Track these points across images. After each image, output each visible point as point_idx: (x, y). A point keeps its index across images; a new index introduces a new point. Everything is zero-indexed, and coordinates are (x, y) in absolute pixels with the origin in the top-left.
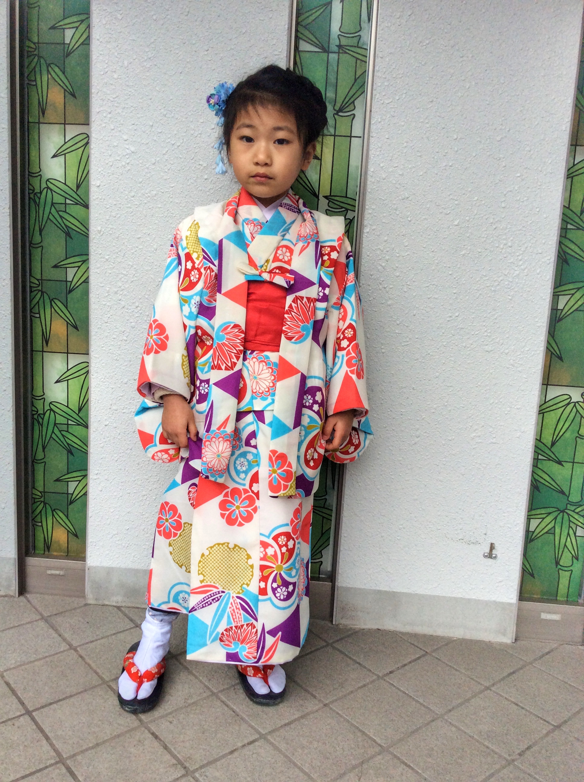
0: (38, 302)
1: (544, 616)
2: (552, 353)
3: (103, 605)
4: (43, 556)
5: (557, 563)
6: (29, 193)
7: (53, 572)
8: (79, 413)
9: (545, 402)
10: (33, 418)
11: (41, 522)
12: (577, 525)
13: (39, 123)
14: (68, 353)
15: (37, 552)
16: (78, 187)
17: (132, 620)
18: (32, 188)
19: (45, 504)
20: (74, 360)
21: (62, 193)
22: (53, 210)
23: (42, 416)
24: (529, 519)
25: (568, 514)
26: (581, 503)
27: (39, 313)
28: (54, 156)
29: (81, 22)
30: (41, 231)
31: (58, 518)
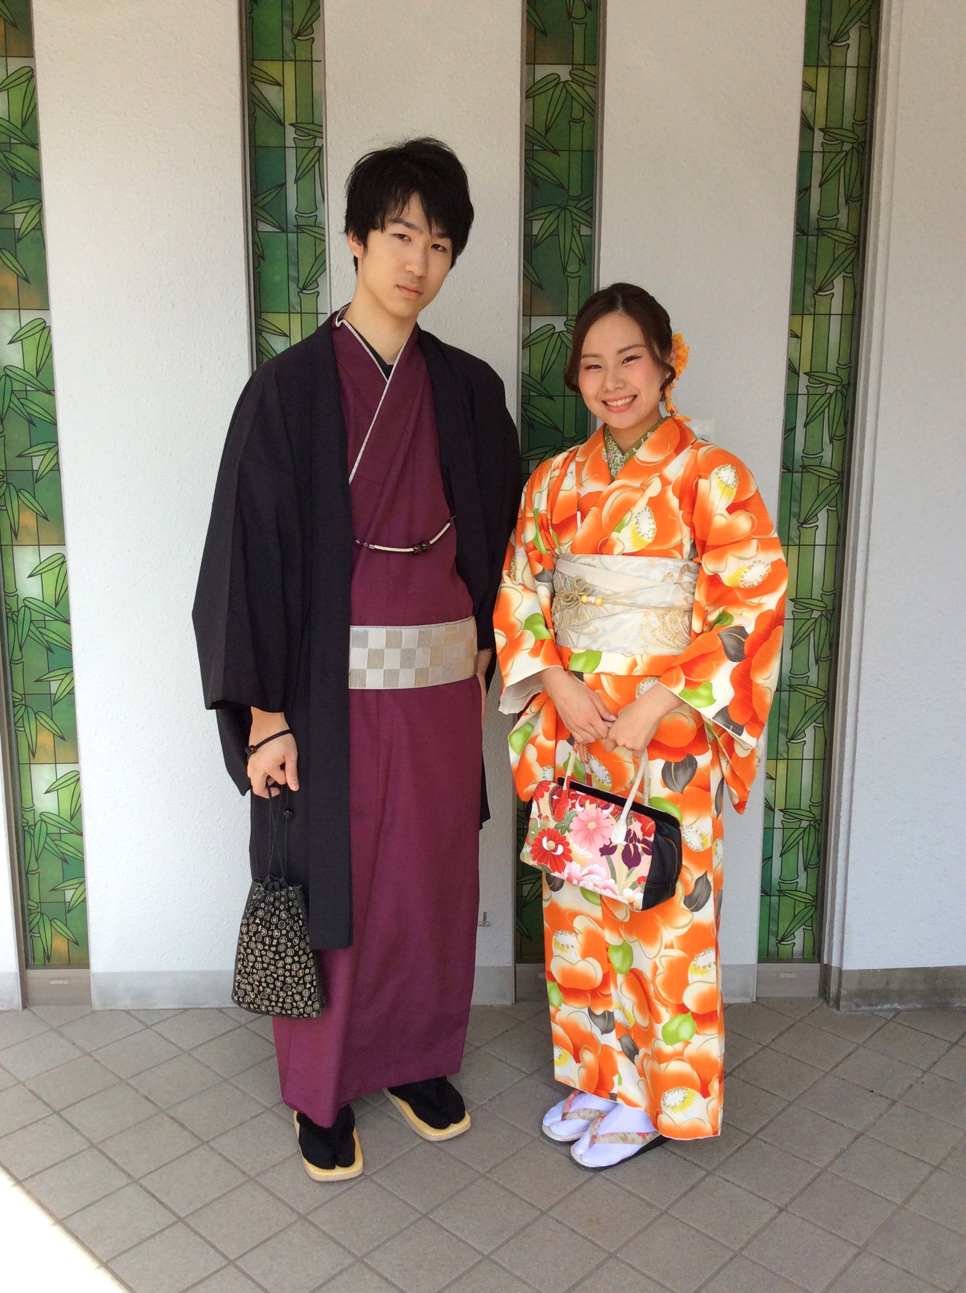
0: (22, 716)
3: (110, 1011)
4: (44, 967)
6: (7, 613)
7: (57, 982)
8: (71, 821)
10: (24, 830)
11: (39, 933)
13: (12, 545)
14: (56, 763)
15: (36, 963)
16: (57, 604)
17: (141, 1022)
18: (9, 608)
19: (42, 914)
20: (63, 769)
21: (42, 611)
22: (33, 628)
23: (33, 827)
27: (24, 727)
28: (30, 576)
29: (50, 449)
30: (21, 648)
31: (57, 927)
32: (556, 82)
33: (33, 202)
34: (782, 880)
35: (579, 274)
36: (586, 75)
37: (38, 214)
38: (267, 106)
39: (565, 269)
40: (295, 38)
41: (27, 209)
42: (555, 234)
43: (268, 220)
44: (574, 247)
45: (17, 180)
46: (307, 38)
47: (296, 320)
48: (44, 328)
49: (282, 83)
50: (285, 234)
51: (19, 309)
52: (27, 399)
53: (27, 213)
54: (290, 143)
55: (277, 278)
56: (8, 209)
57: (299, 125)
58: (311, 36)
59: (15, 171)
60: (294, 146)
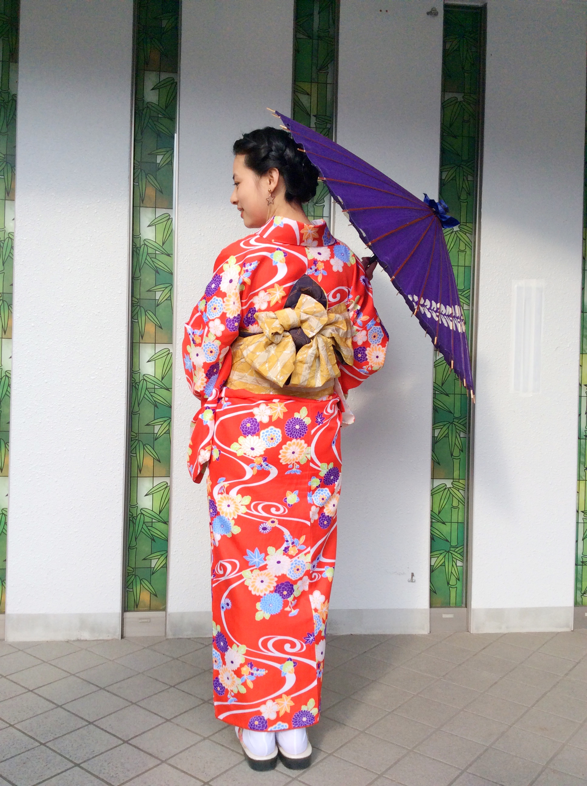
0: (136, 447)
1: (444, 616)
2: (434, 461)
3: (179, 639)
4: (134, 611)
5: (448, 584)
6: (132, 383)
7: (143, 620)
8: (160, 514)
9: (433, 489)
10: (130, 520)
11: (133, 589)
12: (457, 559)
13: (139, 343)
14: (153, 477)
15: (130, 608)
16: (162, 378)
18: (134, 380)
19: (136, 576)
20: (157, 481)
21: (153, 382)
22: (147, 392)
23: (137, 518)
24: (431, 558)
25: (451, 553)
26: (458, 546)
27: (136, 454)
28: (148, 361)
29: (167, 287)
30: (139, 405)
31: (144, 585)
32: (454, 102)
33: (168, 149)
34: (584, 556)
35: (467, 201)
36: (471, 99)
37: (170, 156)
38: (301, 105)
39: (459, 198)
40: (318, 71)
41: (165, 153)
42: (454, 179)
44: (464, 186)
45: (160, 136)
46: (324, 71)
48: (169, 219)
49: (310, 93)
51: (156, 208)
52: (155, 258)
54: (312, 125)
56: (154, 152)
57: (319, 116)
58: (327, 71)
59: (159, 131)
60: (315, 127)
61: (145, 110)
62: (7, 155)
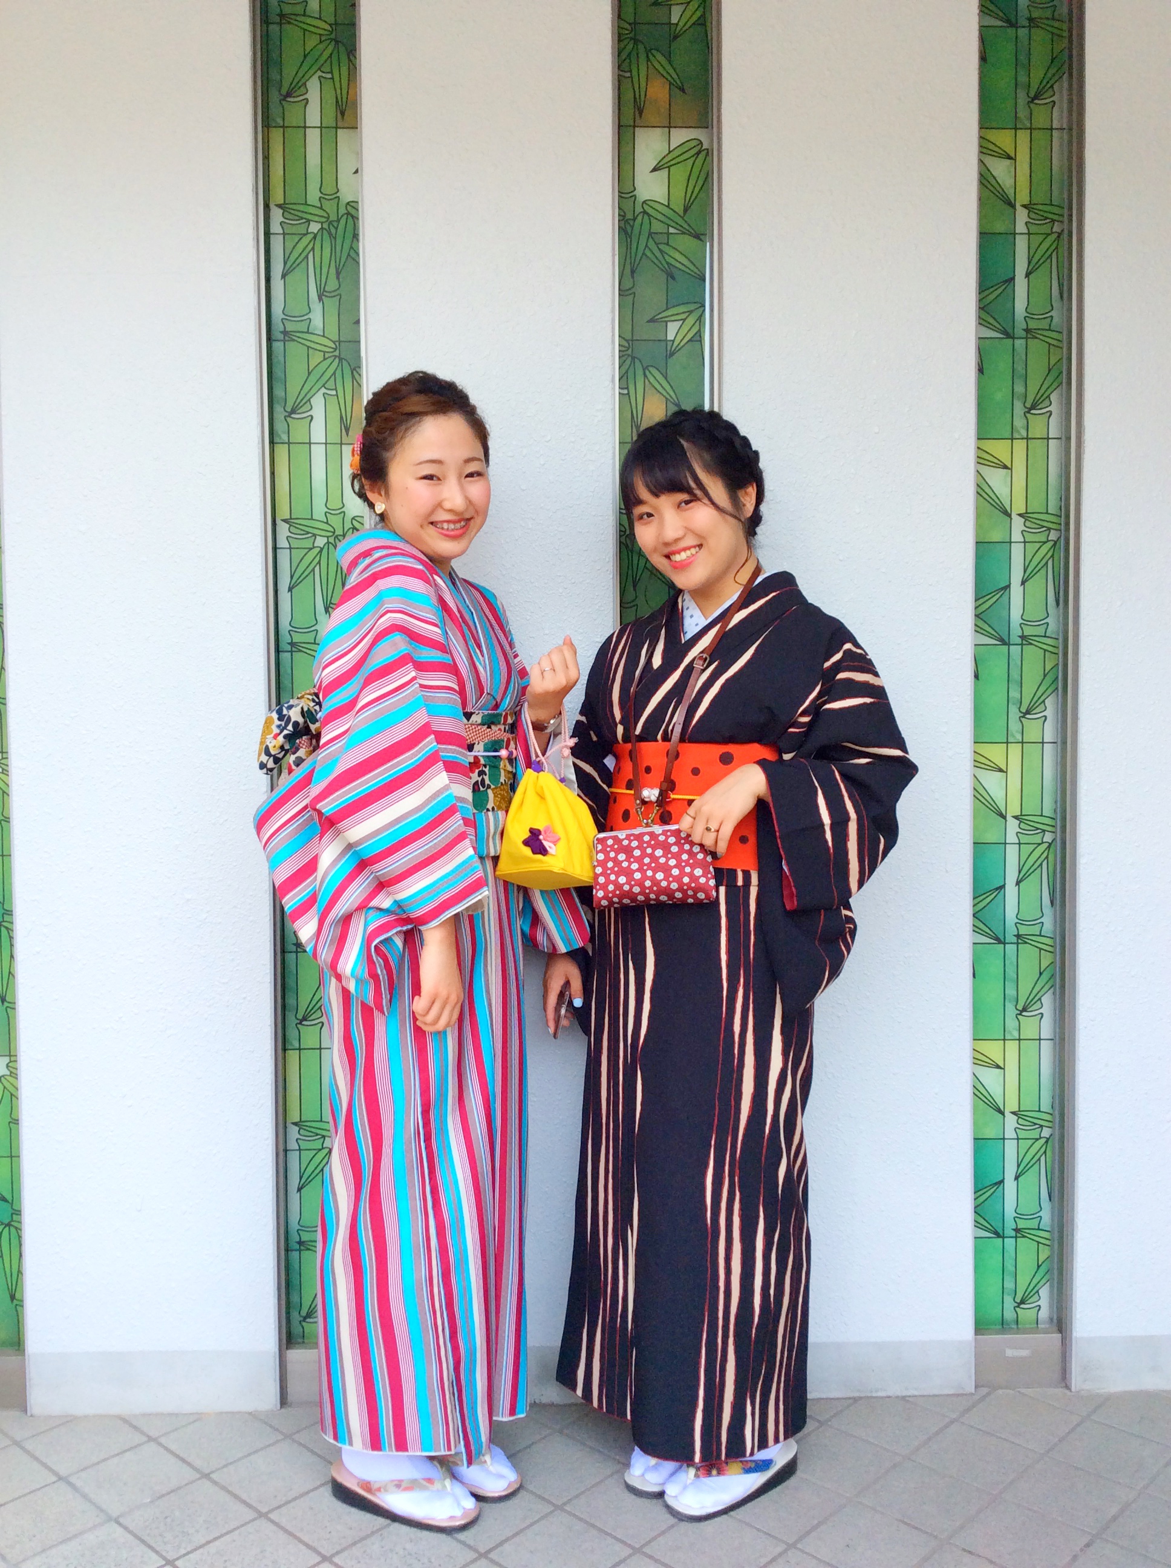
33: (692, 307)
37: (698, 322)
38: (993, 182)
40: (1032, 102)
41: (683, 316)
43: (989, 323)
45: (673, 278)
47: (1020, 446)
49: (1013, 155)
50: (1010, 341)
53: (684, 320)
54: (1021, 227)
55: (999, 396)
56: (660, 316)
57: (1035, 207)
58: (1051, 99)
59: (671, 267)
60: (1027, 232)
61: (640, 218)
62: (340, 342)
